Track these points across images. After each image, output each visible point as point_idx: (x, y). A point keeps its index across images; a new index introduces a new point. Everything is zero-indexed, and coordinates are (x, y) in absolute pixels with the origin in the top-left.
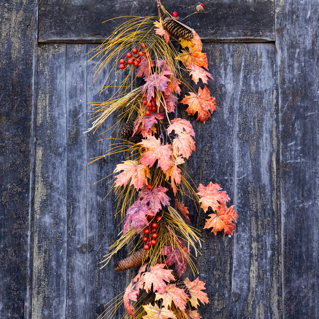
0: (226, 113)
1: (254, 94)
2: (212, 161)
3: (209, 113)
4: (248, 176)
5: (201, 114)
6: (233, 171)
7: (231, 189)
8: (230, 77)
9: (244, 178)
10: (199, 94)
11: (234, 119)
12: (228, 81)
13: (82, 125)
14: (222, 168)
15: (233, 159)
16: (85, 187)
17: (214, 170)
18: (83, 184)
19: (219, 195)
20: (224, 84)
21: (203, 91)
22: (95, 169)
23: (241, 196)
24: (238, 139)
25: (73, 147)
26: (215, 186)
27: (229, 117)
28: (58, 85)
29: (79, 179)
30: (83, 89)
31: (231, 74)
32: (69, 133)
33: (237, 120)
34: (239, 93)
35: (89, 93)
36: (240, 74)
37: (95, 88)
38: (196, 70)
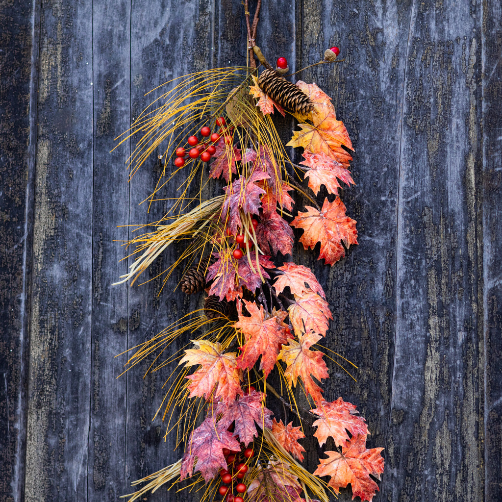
0: (385, 80)
1: (436, 47)
2: (358, 168)
4: (423, 195)
6: (395, 186)
7: (392, 218)
8: (391, 15)
9: (416, 200)
11: (399, 92)
12: (388, 23)
13: (121, 102)
14: (377, 180)
15: (397, 164)
16: (126, 213)
17: (362, 185)
18: (122, 208)
20: (381, 27)
22: (145, 181)
23: (411, 231)
24: (406, 128)
25: (104, 141)
27: (390, 87)
28: (78, 28)
29: (114, 199)
30: (124, 35)
31: (395, 9)
32: (98, 115)
33: (405, 93)
34: (409, 44)
35: (135, 43)
36: (410, 10)
37: (146, 33)
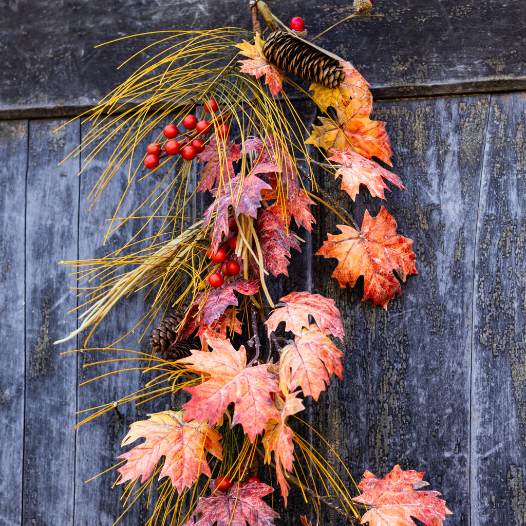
0: (444, 278)
1: (519, 226)
2: (408, 410)
3: (395, 279)
4: (507, 447)
5: (372, 282)
6: (465, 435)
7: (461, 484)
8: (451, 185)
9: (497, 455)
10: (366, 229)
11: (466, 295)
12: (448, 195)
13: (64, 327)
14: (437, 427)
15: (466, 401)
16: (70, 489)
17: (415, 435)
18: (64, 481)
19: (418, 502)
20: (437, 202)
21: (374, 221)
22: (98, 440)
23: (491, 503)
24: (479, 348)
25: (40, 384)
26: (406, 476)
27: (453, 289)
28: (5, 225)
29: (53, 469)
30: (69, 232)
31: (456, 176)
32: (32, 348)
33: (476, 296)
34: (479, 225)
35: (84, 243)
36: (479, 175)
37: (101, 227)
38: (353, 165)
